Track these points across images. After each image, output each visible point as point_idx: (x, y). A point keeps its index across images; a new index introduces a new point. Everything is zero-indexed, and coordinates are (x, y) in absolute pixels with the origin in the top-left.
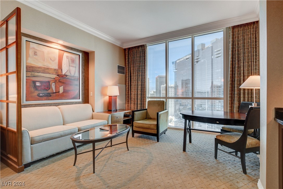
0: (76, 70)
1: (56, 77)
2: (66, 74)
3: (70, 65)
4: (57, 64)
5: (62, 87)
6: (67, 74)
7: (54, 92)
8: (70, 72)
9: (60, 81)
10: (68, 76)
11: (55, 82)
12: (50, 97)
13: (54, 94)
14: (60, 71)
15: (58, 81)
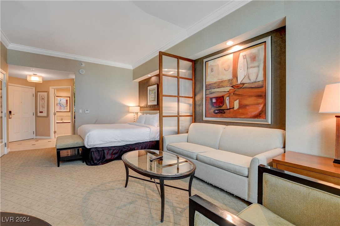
0: (259, 70)
1: (230, 90)
2: (242, 82)
3: (249, 66)
4: (232, 72)
5: (238, 101)
6: (244, 82)
7: (228, 108)
8: (248, 77)
9: (236, 93)
10: (245, 83)
11: (229, 96)
12: (224, 115)
13: (228, 110)
14: (235, 80)
15: (232, 94)
